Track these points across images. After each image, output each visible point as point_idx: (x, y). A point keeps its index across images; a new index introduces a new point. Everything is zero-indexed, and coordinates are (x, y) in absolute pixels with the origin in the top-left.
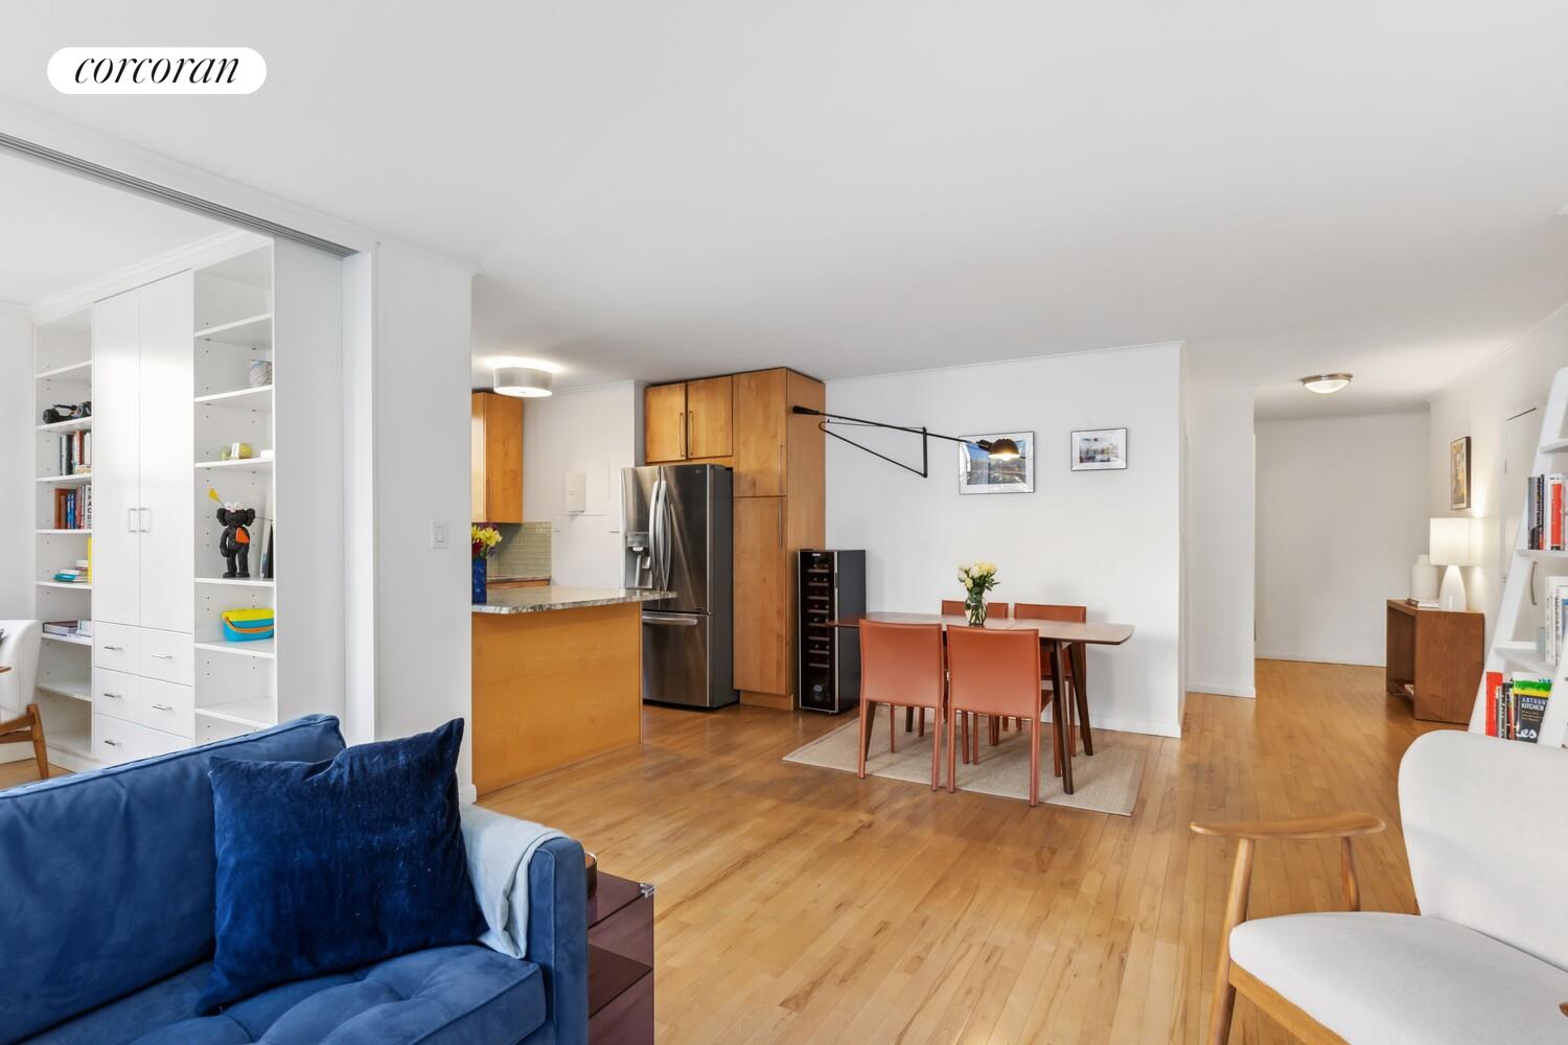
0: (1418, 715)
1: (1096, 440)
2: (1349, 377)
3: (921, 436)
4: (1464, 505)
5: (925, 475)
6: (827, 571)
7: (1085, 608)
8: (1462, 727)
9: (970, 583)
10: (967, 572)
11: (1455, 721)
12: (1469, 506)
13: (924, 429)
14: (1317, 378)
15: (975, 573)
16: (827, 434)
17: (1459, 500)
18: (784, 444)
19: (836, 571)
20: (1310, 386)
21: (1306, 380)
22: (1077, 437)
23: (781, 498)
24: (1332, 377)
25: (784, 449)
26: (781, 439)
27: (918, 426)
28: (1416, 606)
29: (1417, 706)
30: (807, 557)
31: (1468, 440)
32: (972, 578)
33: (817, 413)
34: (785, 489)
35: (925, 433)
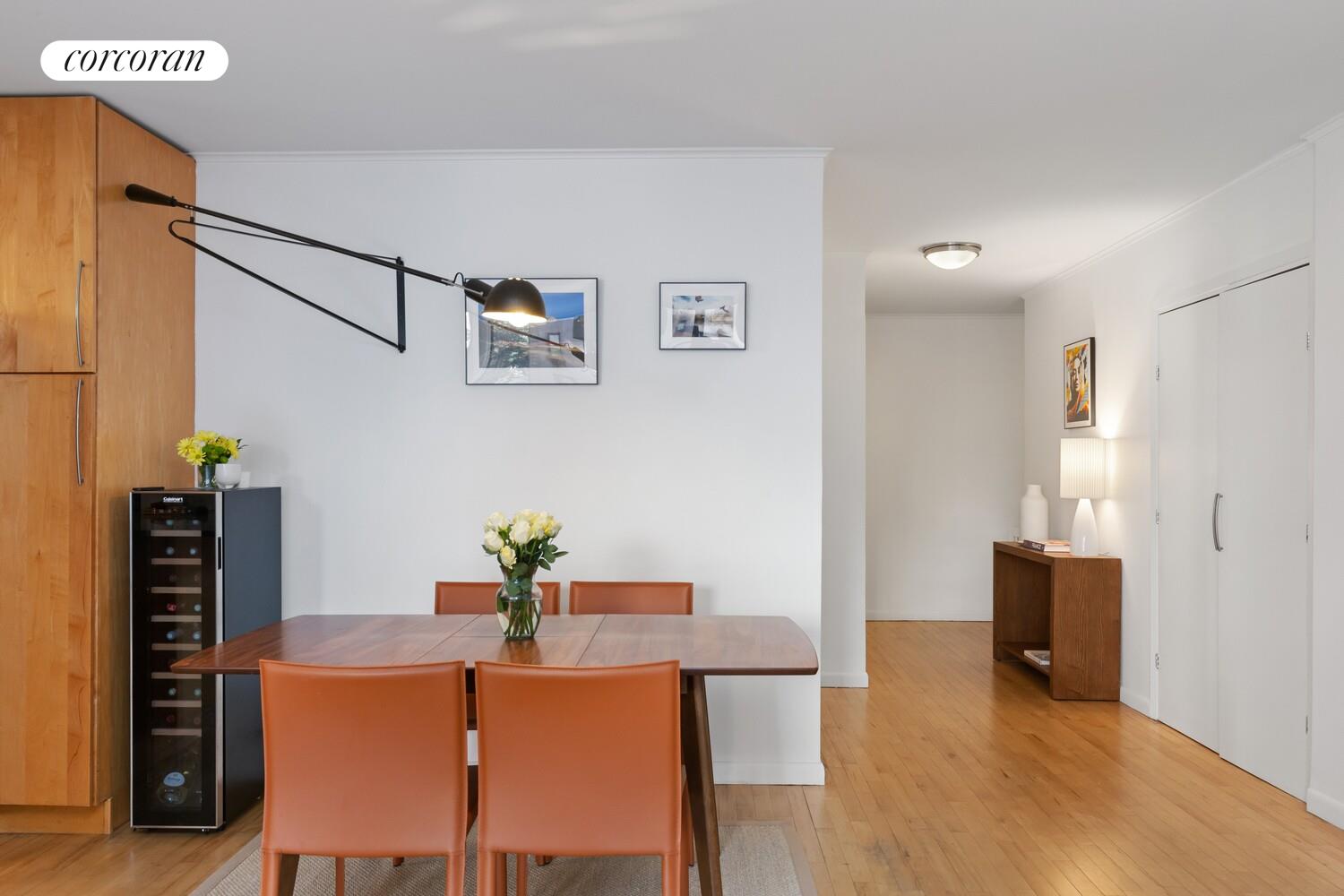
0: (1055, 693)
1: (698, 299)
2: (977, 248)
3: (394, 272)
4: (1088, 423)
5: (401, 348)
6: (198, 533)
7: (689, 586)
8: (1106, 705)
9: (509, 556)
10: (504, 534)
11: (1094, 697)
12: (1094, 424)
13: (399, 260)
14: (942, 247)
15: (520, 535)
16: (198, 251)
17: (1082, 416)
18: (89, 260)
19: (219, 533)
20: (935, 258)
21: (927, 250)
22: (669, 292)
23: (83, 375)
24: (959, 246)
25: (89, 273)
26: (82, 246)
27: (389, 253)
28: (1042, 550)
29: (1054, 681)
30: (147, 505)
31: (1093, 340)
32: (512, 545)
33: (172, 202)
34: (90, 357)
35: (399, 267)
